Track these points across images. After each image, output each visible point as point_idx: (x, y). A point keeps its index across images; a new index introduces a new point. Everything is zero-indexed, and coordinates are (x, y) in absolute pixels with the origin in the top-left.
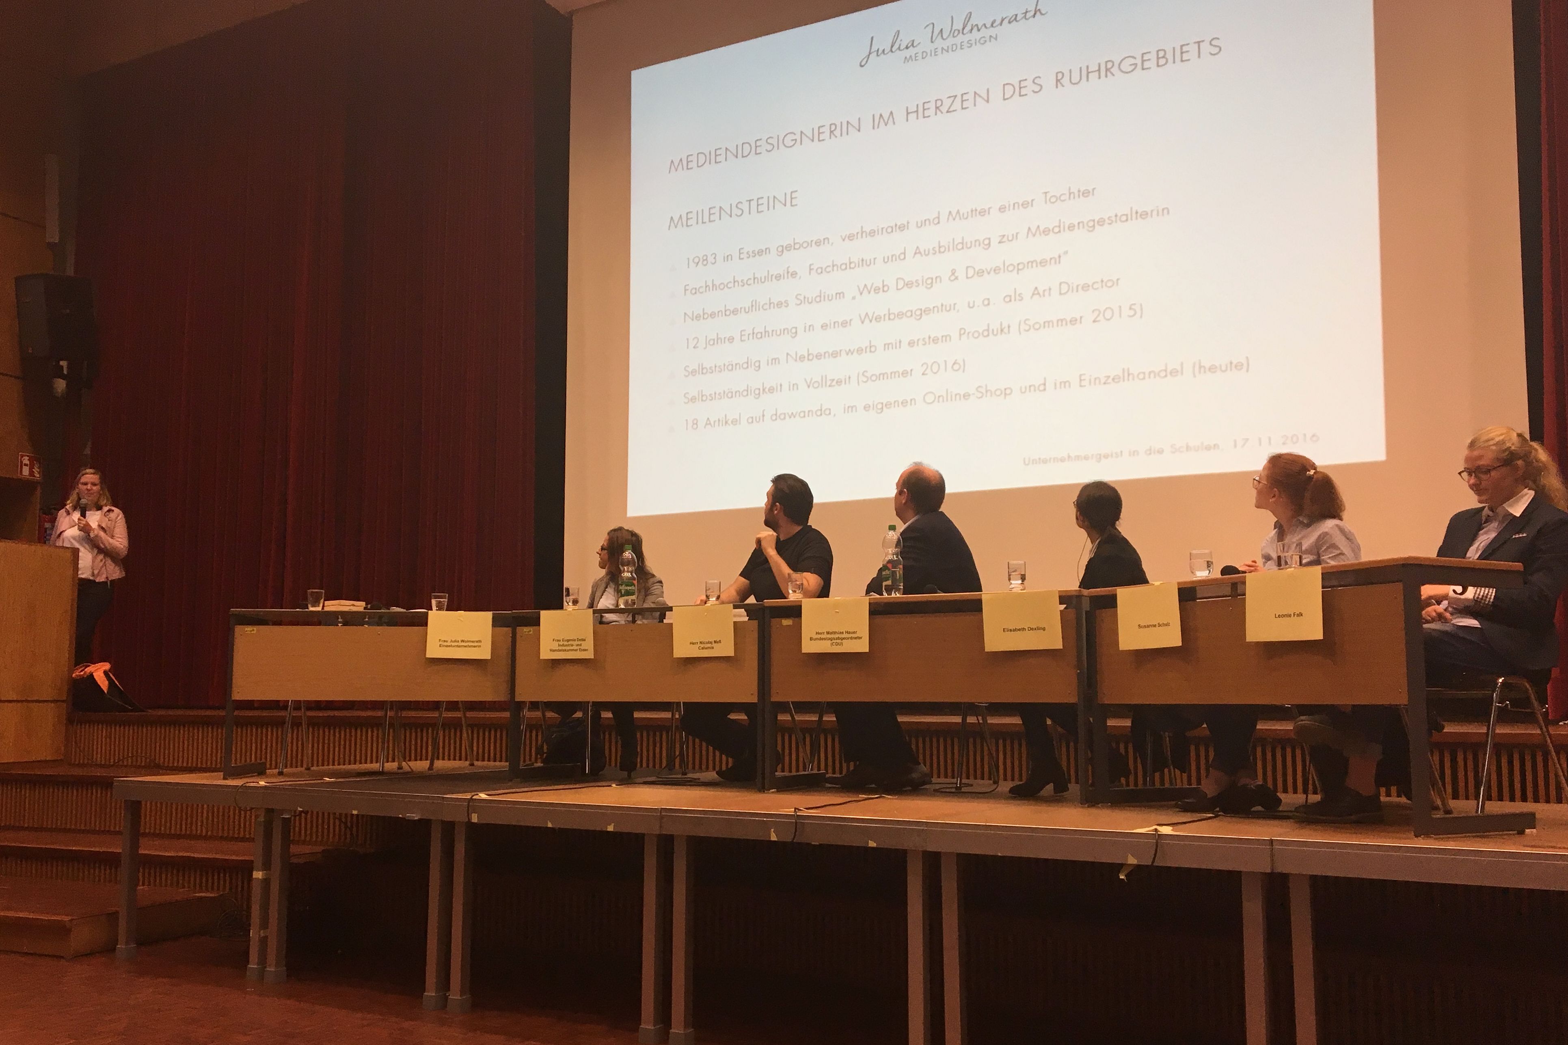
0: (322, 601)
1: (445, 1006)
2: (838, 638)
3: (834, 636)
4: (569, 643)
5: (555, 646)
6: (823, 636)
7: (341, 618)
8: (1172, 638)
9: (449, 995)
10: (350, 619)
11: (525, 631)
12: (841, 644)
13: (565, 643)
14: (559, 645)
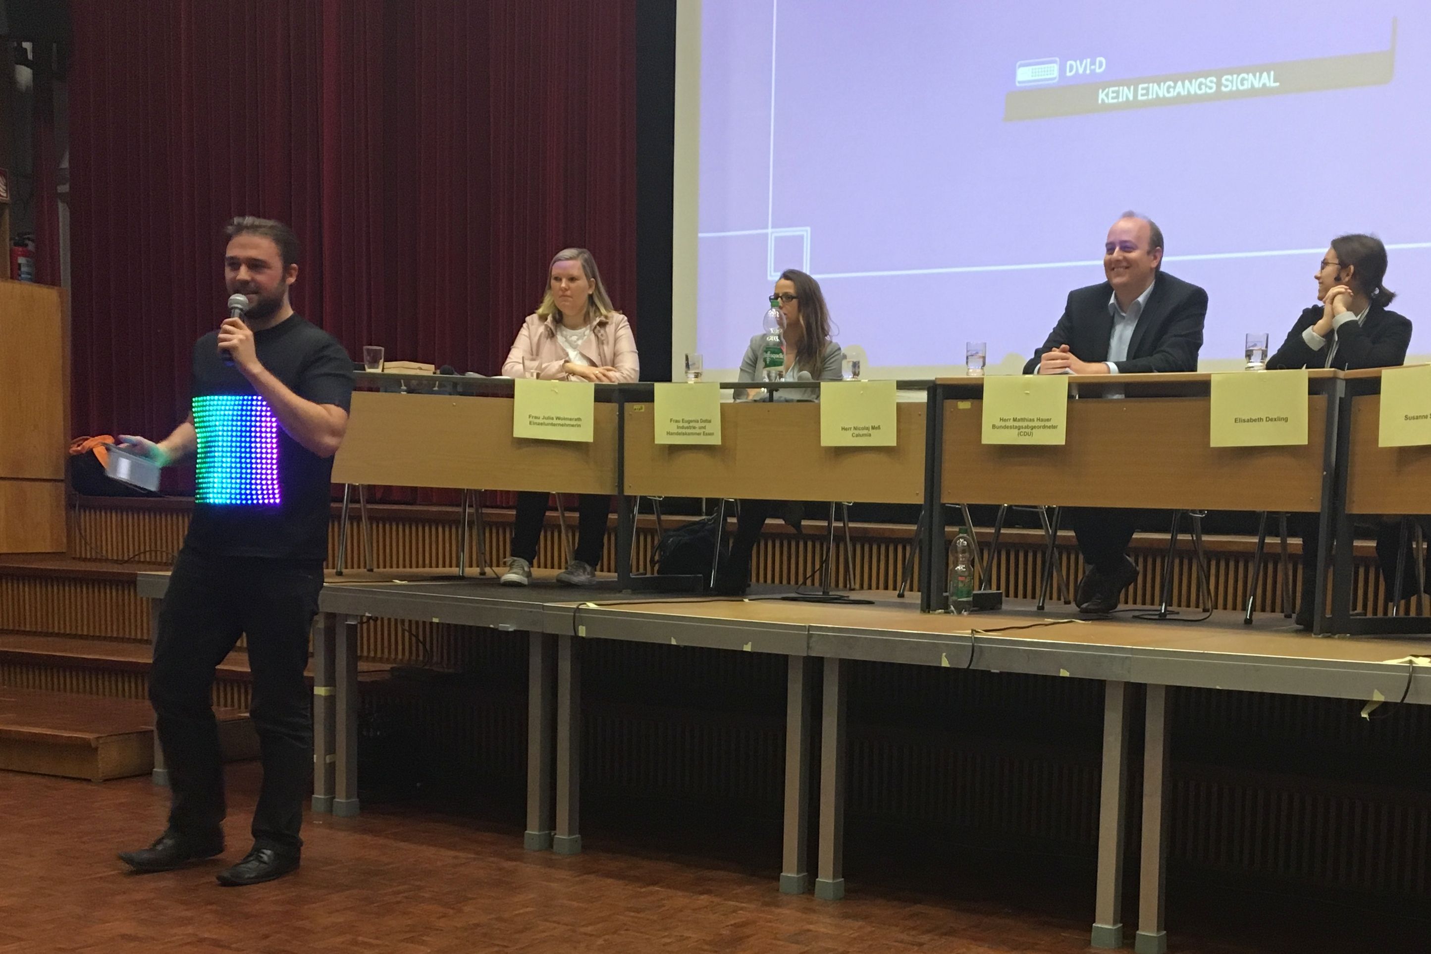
0: (382, 361)
1: (551, 846)
2: (1027, 427)
3: (1022, 424)
4: (691, 424)
5: (673, 428)
6: (1008, 424)
7: (405, 386)
9: (555, 834)
10: (416, 386)
11: (635, 408)
12: (1031, 434)
13: (686, 425)
14: (678, 427)
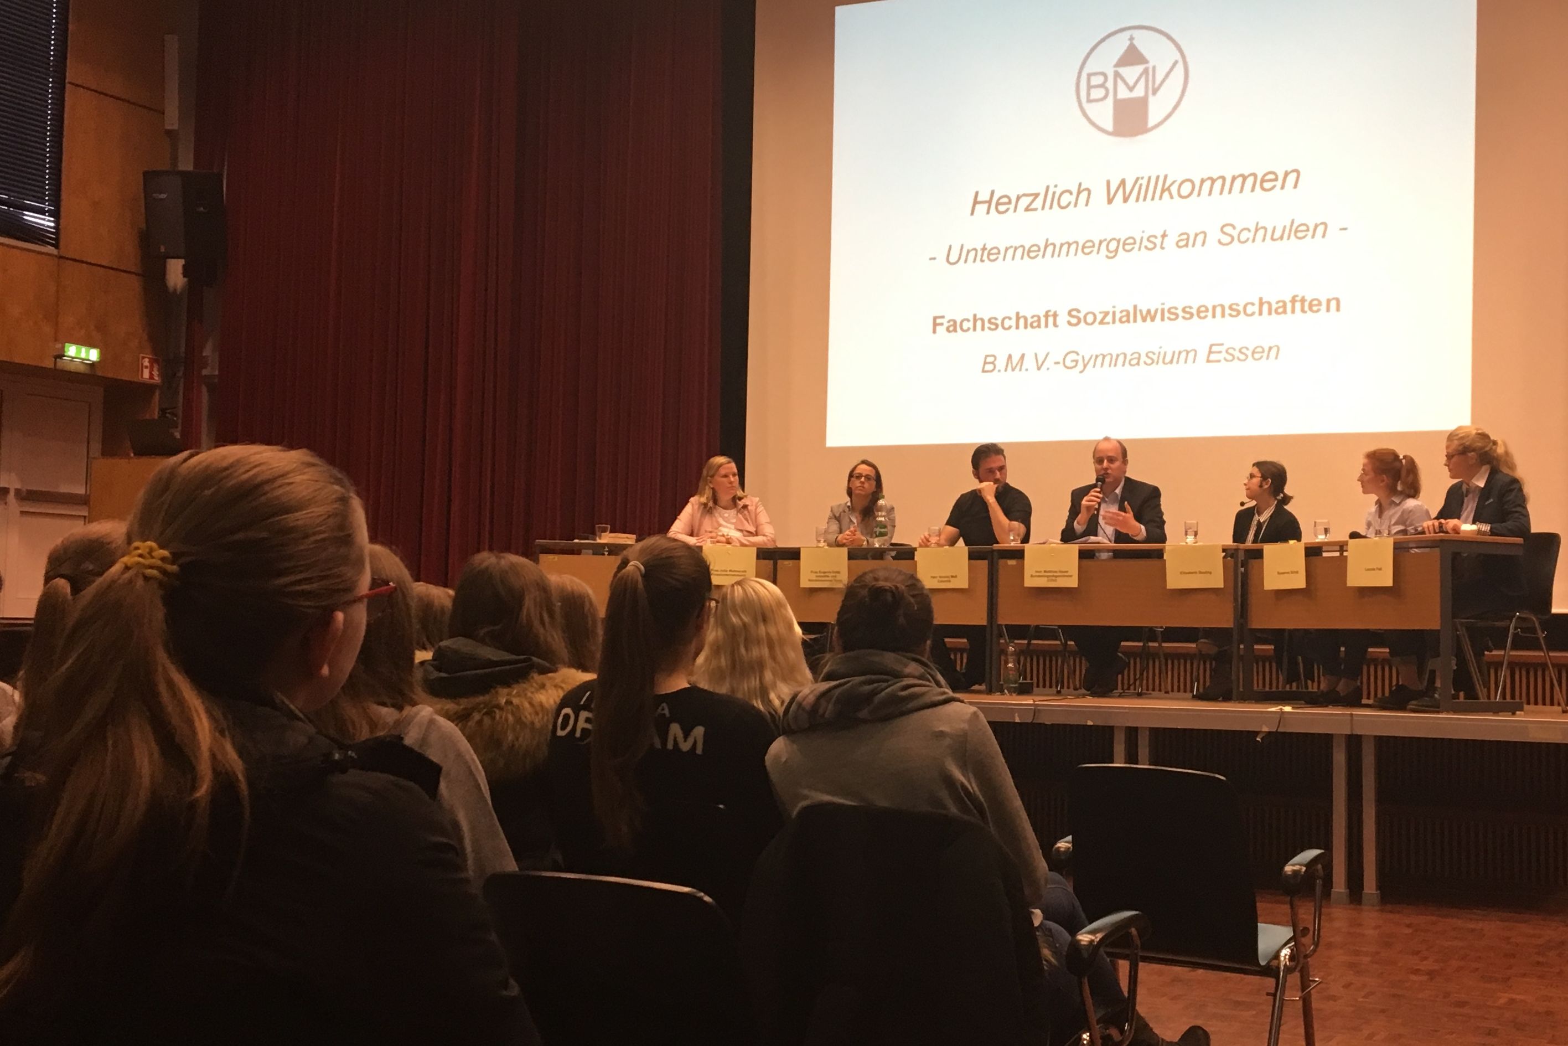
2: (1053, 576)
3: (1050, 574)
4: (827, 574)
5: (813, 577)
6: (1041, 574)
7: (607, 549)
8: (1299, 582)
11: (786, 564)
12: (1055, 581)
13: (822, 575)
14: (817, 576)
